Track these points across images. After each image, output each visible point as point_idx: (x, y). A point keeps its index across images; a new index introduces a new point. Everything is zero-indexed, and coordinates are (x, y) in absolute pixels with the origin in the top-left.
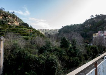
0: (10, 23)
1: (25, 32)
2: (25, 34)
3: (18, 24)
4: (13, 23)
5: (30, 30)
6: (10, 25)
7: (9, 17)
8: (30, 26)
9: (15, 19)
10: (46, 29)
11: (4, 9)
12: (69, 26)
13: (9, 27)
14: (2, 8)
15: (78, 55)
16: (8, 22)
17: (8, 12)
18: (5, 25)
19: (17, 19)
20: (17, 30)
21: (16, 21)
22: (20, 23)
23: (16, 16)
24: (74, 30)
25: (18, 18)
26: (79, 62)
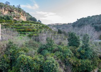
0: (16, 18)
1: (31, 28)
2: (31, 29)
3: (25, 18)
4: (19, 18)
5: (37, 25)
6: (15, 20)
7: (15, 12)
8: (39, 20)
9: (22, 13)
10: (58, 24)
11: (9, 3)
12: (85, 18)
13: (14, 23)
14: (7, 2)
15: (91, 56)
16: (14, 17)
17: (14, 6)
18: (10, 21)
19: (23, 13)
20: (22, 25)
21: (23, 16)
22: (27, 18)
23: (23, 10)
24: (91, 23)
25: (25, 12)
26: (91, 66)
